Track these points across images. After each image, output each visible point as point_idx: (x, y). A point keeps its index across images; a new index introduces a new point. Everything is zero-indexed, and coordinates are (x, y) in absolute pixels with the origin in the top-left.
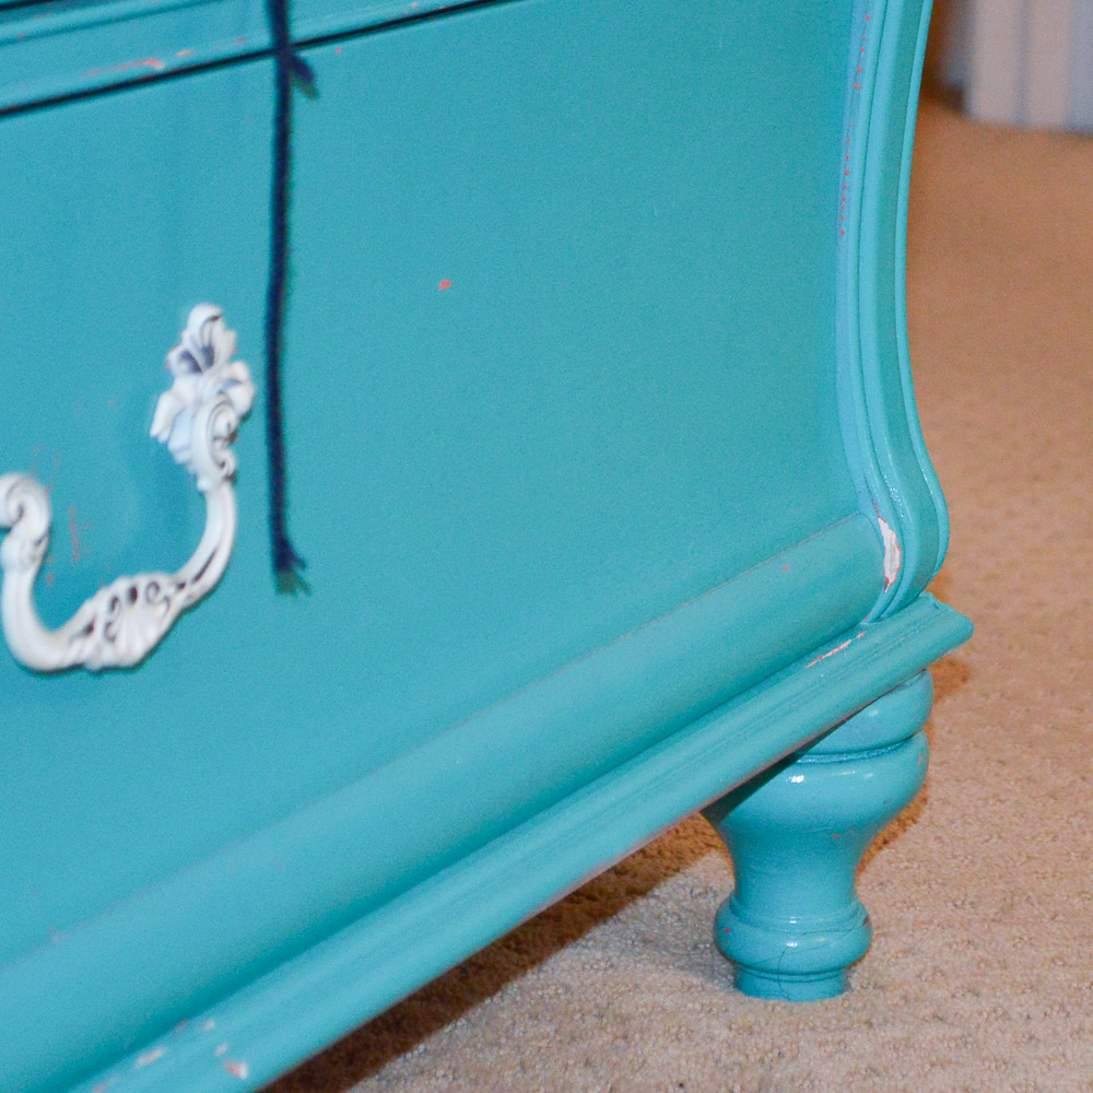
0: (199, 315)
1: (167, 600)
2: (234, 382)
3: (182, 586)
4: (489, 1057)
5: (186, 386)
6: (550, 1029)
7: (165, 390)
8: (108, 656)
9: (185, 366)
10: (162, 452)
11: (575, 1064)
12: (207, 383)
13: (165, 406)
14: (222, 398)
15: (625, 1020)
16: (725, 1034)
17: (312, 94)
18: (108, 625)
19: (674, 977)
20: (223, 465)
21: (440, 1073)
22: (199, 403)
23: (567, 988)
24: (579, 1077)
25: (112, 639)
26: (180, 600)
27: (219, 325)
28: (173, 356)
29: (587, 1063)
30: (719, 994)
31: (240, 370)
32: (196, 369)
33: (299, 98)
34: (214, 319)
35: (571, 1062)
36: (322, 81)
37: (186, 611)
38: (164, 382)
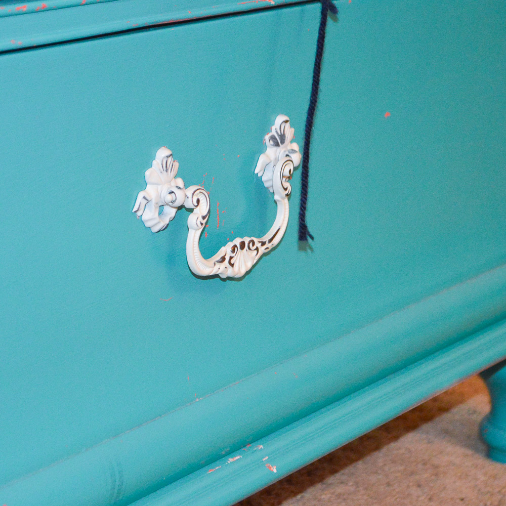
0: (280, 119)
1: (257, 249)
2: (294, 151)
3: (263, 244)
4: (373, 479)
5: (271, 152)
6: (401, 468)
7: (262, 153)
8: (230, 272)
9: (272, 142)
10: (259, 181)
11: (413, 486)
12: (281, 151)
13: (262, 160)
14: (288, 158)
15: (436, 467)
16: (483, 478)
17: (336, 20)
18: (231, 258)
19: (460, 450)
20: (286, 189)
21: (351, 484)
22: (277, 160)
23: (410, 451)
24: (415, 491)
25: (232, 265)
26: (262, 250)
27: (288, 125)
28: (267, 137)
29: (419, 486)
30: (481, 460)
31: (295, 146)
32: (277, 145)
33: (330, 21)
34: (286, 122)
35: (411, 484)
36: (340, 15)
37: (264, 255)
38: (262, 149)
